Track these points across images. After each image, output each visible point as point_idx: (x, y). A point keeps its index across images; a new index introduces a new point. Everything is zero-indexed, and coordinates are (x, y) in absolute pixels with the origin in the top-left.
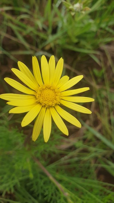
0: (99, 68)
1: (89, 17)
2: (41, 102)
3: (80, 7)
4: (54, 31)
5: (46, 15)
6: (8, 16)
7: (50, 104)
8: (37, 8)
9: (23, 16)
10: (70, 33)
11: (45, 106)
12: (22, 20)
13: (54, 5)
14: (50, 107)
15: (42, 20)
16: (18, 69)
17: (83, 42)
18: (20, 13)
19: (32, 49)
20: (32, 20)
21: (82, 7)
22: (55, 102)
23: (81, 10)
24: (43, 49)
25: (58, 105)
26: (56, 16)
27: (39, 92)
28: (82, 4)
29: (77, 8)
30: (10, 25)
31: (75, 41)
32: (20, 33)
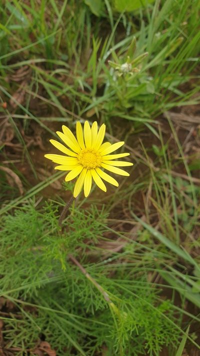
0: (158, 143)
1: (146, 74)
2: (82, 163)
3: (128, 68)
4: (100, 92)
5: (89, 70)
6: (39, 71)
7: (91, 165)
8: (78, 59)
9: (58, 71)
10: (120, 96)
11: (86, 167)
12: (57, 75)
13: (100, 60)
14: (91, 168)
15: (84, 75)
16: (62, 132)
17: (138, 108)
18: (55, 67)
19: (69, 115)
20: (70, 75)
21: (130, 67)
22: (96, 164)
23: (130, 71)
24: (84, 117)
25: (99, 167)
26: (102, 71)
27: (81, 155)
28: (130, 64)
29: (125, 68)
30: (42, 81)
31: (128, 106)
32: (54, 92)
